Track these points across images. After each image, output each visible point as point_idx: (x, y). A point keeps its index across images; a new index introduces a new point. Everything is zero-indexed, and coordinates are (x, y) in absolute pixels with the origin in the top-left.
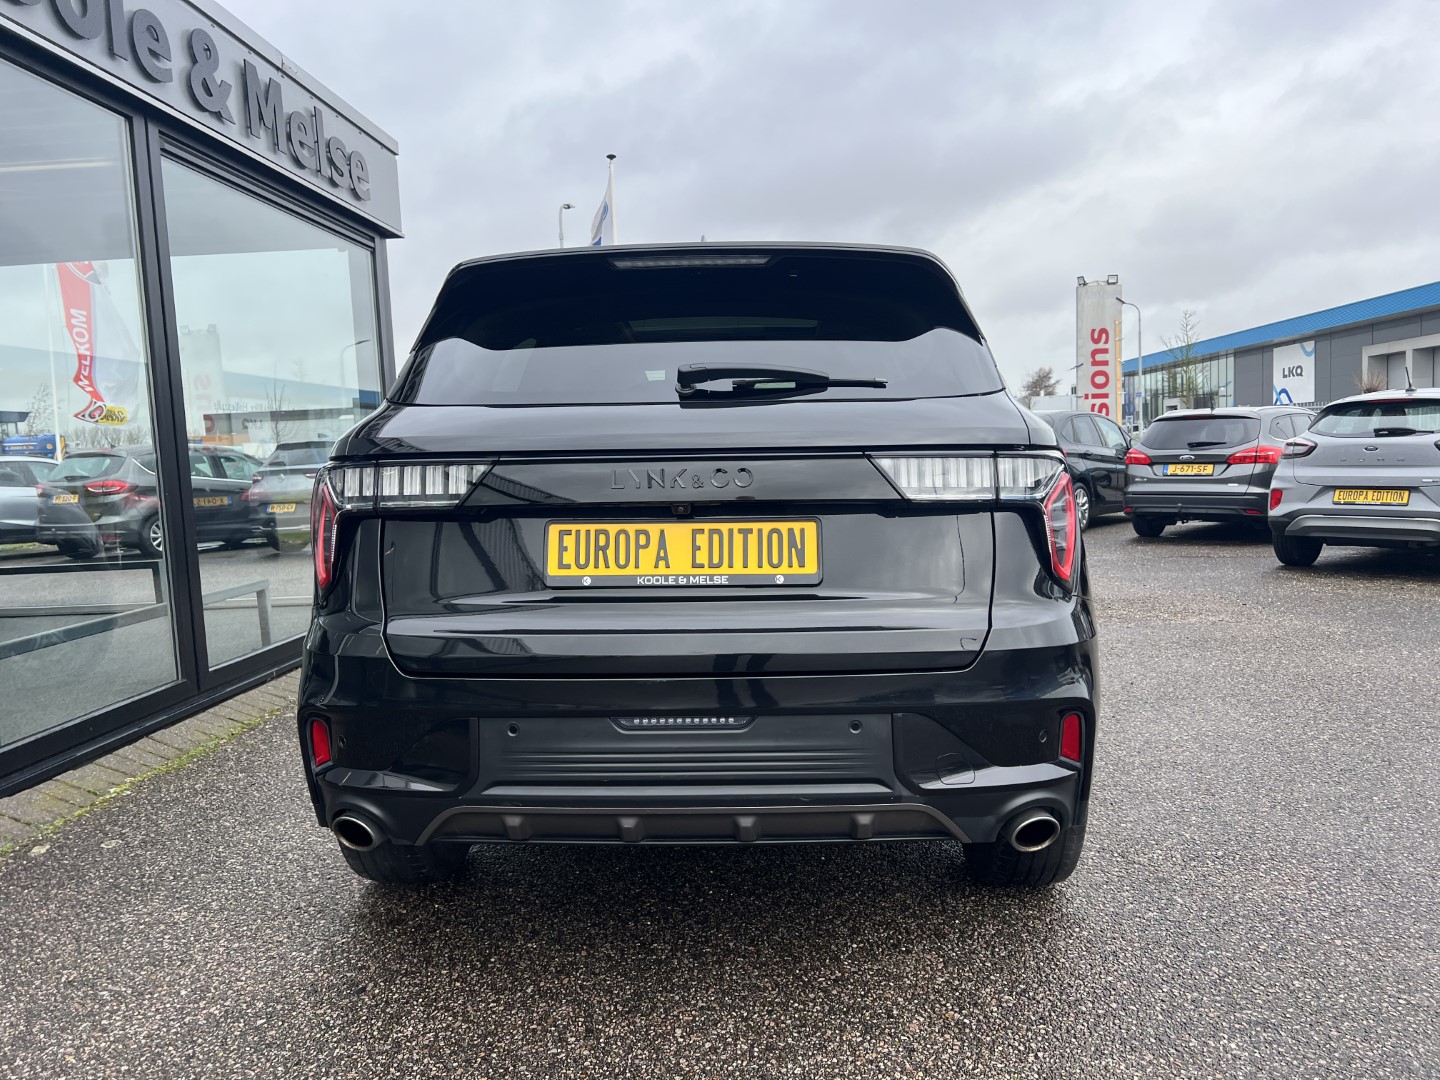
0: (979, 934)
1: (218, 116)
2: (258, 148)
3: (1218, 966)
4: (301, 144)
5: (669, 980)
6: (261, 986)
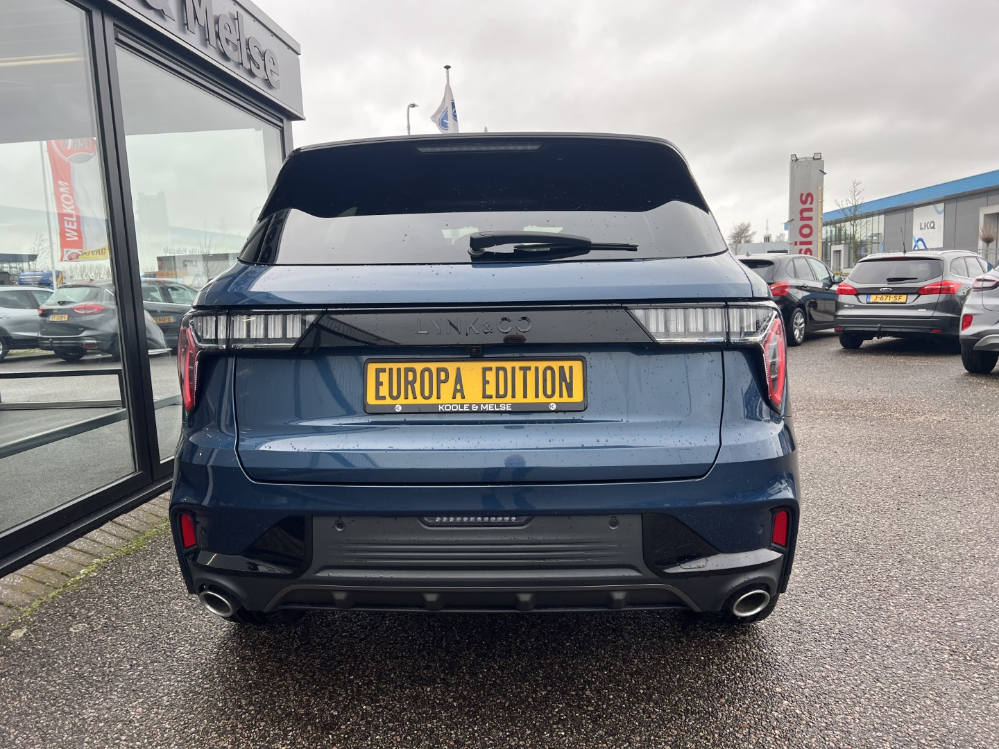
1: (161, 13)
2: (191, 41)
4: (227, 40)
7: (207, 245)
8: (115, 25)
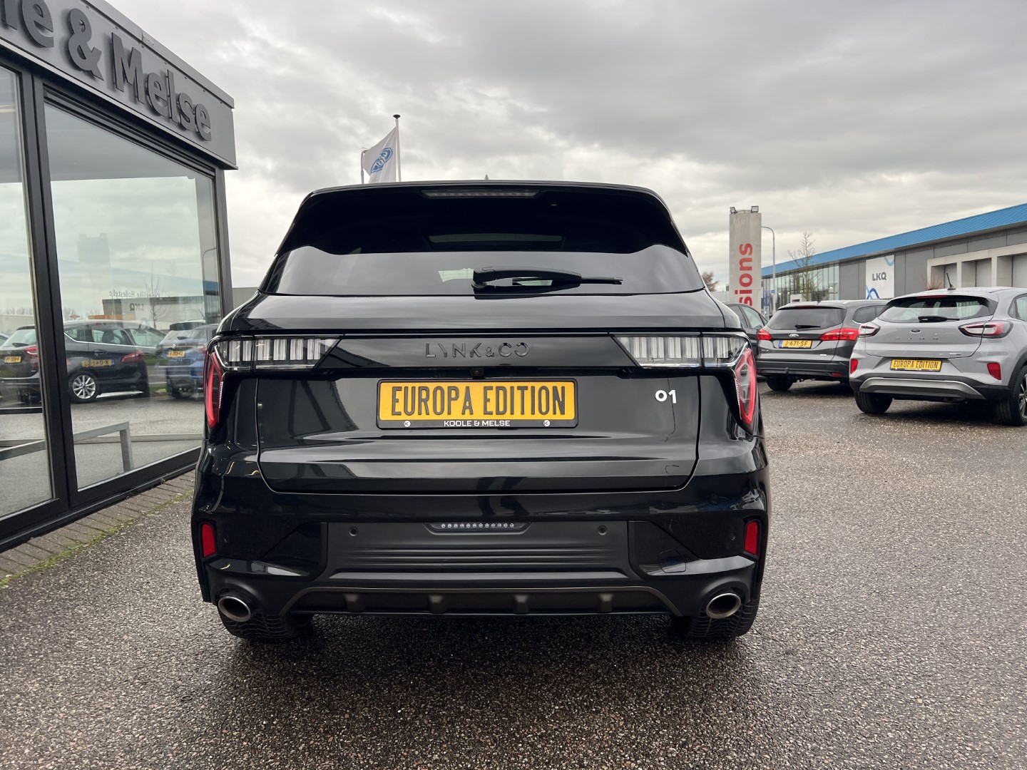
0: (652, 697)
1: (90, 74)
2: (122, 99)
3: (831, 721)
4: (156, 97)
5: (411, 737)
6: (88, 746)
7: (154, 287)
8: (44, 85)
